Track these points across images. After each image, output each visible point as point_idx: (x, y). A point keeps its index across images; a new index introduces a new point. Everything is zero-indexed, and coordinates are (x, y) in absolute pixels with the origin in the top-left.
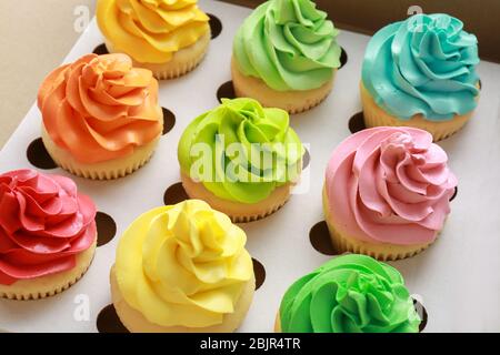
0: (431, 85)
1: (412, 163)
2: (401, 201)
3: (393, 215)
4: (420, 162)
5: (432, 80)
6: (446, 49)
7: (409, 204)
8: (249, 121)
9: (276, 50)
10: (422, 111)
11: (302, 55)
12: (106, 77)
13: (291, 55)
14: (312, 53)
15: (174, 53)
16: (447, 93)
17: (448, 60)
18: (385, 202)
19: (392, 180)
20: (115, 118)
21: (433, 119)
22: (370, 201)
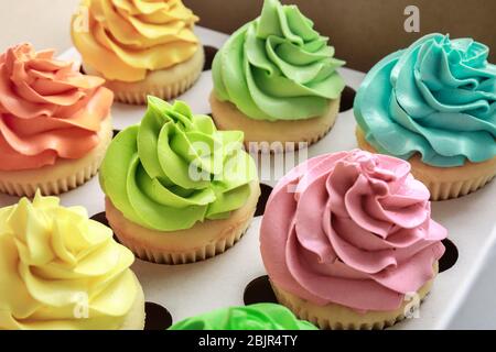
0: (436, 119)
1: (370, 191)
3: (337, 262)
4: (380, 191)
5: (438, 111)
6: (458, 73)
7: (364, 250)
8: (177, 126)
9: (252, 66)
10: (419, 149)
11: (283, 75)
13: (268, 72)
14: (298, 77)
15: (149, 72)
16: (457, 131)
17: (461, 87)
18: (327, 240)
19: (338, 212)
21: (436, 163)
22: (308, 238)
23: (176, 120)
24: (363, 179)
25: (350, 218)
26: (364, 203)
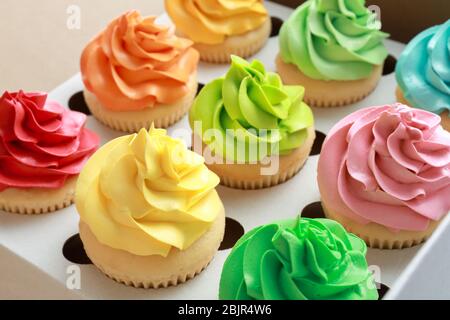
1: (407, 136)
2: (392, 179)
3: (378, 190)
4: (415, 136)
8: (254, 80)
9: (312, 35)
11: (337, 43)
12: (138, 29)
13: (326, 41)
14: (350, 45)
15: (226, 37)
18: (371, 174)
19: (382, 152)
20: (140, 68)
22: (356, 171)
23: (253, 75)
24: (402, 126)
25: (391, 157)
26: (402, 145)
